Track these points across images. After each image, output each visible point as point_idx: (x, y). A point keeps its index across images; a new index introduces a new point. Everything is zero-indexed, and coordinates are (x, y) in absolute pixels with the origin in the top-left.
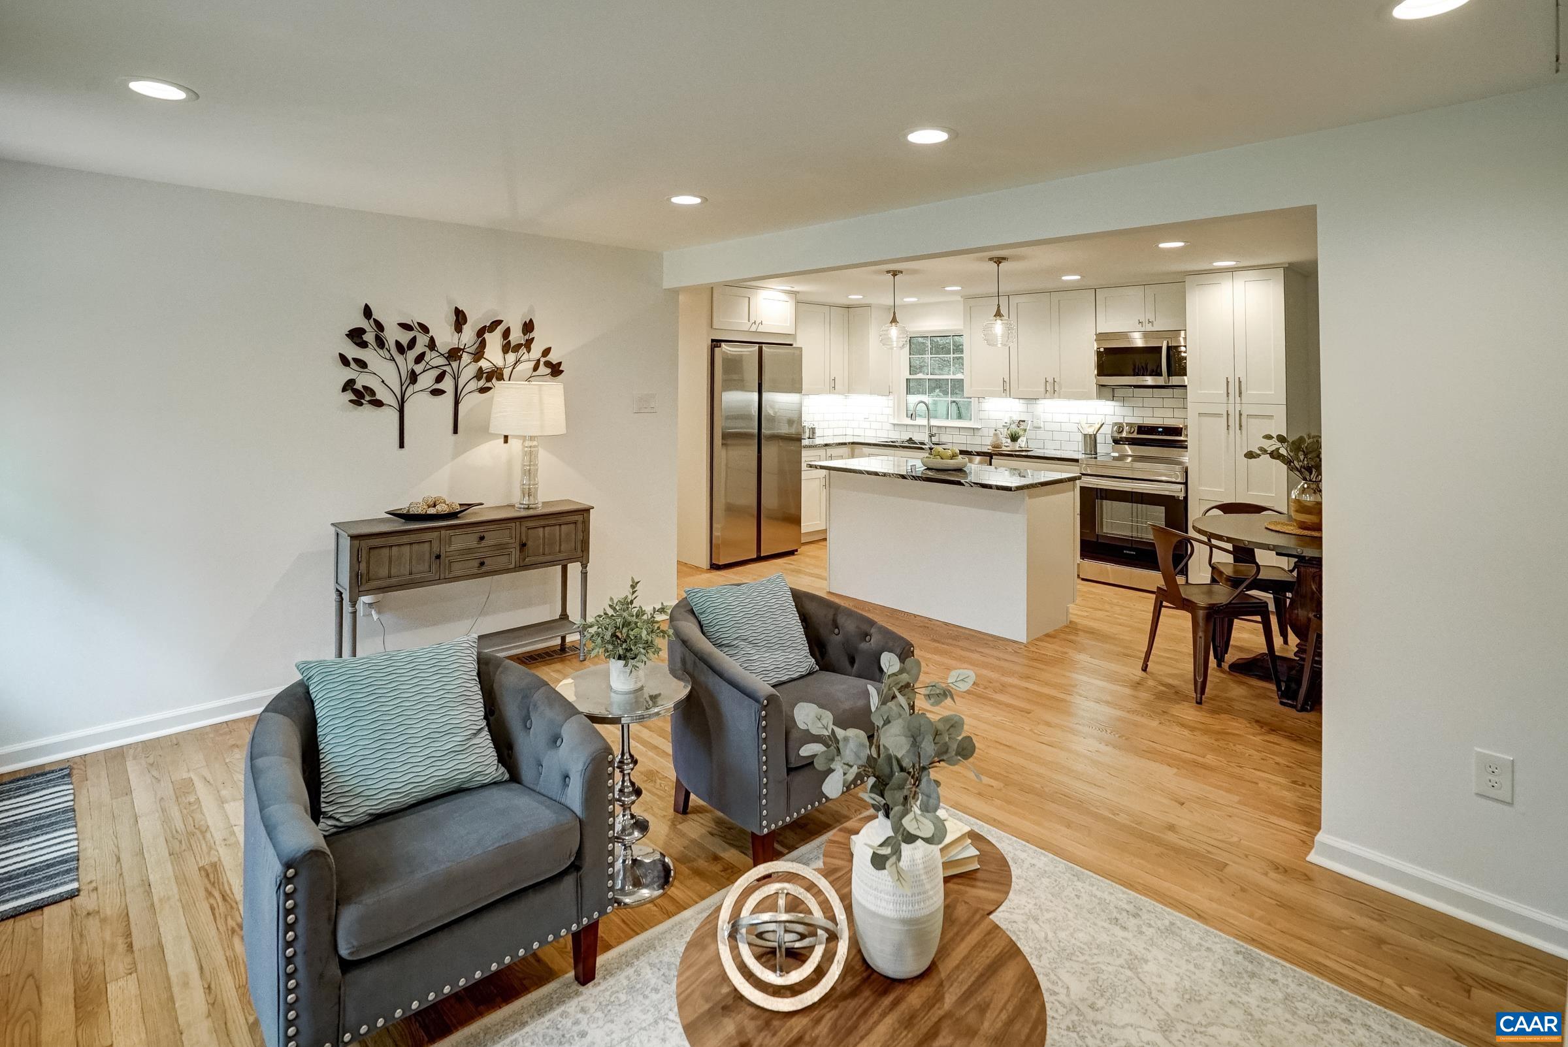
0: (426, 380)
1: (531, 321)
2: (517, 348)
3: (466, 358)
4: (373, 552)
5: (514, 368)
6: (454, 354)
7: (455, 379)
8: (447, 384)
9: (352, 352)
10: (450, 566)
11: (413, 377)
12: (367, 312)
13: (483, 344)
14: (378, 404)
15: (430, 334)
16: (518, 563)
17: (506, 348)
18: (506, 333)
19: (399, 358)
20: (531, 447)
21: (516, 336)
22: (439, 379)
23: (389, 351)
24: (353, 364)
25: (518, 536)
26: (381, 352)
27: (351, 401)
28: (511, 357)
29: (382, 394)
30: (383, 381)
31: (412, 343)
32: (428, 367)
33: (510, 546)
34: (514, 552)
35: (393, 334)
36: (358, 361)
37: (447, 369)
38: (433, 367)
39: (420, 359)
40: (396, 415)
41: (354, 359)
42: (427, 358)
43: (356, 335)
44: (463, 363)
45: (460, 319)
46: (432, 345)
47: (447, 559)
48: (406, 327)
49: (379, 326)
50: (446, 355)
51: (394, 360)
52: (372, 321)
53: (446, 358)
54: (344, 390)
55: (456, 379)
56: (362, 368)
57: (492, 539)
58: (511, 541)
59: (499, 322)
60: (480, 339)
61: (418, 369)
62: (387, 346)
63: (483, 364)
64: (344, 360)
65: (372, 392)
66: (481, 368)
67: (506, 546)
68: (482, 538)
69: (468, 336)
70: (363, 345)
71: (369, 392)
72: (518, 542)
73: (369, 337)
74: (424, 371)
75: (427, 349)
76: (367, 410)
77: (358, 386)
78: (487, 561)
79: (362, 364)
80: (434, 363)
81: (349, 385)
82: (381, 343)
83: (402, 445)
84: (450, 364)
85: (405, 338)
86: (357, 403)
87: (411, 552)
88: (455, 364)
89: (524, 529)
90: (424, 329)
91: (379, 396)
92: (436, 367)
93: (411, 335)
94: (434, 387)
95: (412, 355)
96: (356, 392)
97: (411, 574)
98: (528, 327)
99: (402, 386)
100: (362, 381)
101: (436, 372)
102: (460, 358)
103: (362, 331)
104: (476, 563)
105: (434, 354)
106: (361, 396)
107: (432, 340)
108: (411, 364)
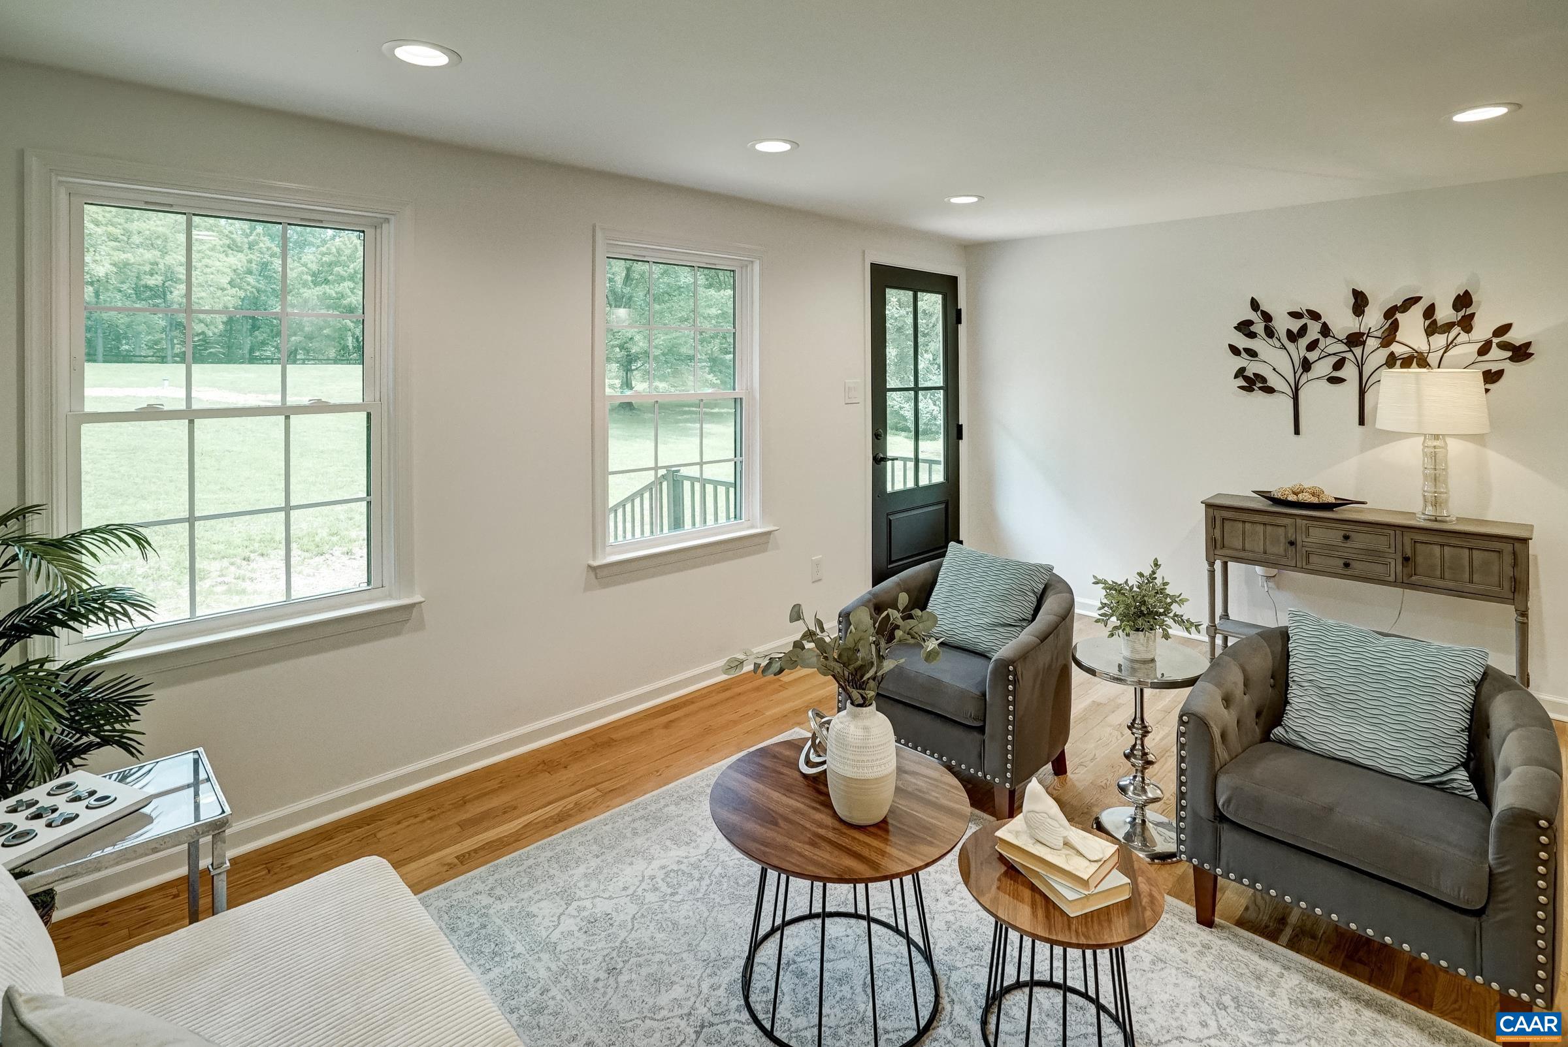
0: (1323, 368)
1: (1467, 293)
2: (1448, 327)
3: (1372, 343)
4: (1227, 524)
5: (1445, 352)
6: (1355, 340)
7: (1358, 366)
8: (1349, 372)
9: (1242, 342)
10: (1308, 557)
11: (1306, 365)
12: (1255, 305)
13: (1395, 326)
14: (1270, 390)
15: (1322, 321)
16: (1400, 575)
17: (1432, 329)
18: (1430, 312)
19: (1290, 346)
20: (1435, 447)
21: (1445, 313)
22: (1338, 365)
23: (1279, 340)
24: (1244, 354)
25: (1399, 547)
26: (1269, 340)
27: (1241, 388)
28: (1440, 340)
29: (1273, 381)
30: (1274, 369)
31: (1303, 330)
32: (1324, 354)
33: (1387, 555)
34: (1393, 564)
35: (1282, 324)
36: (1248, 351)
37: (1349, 355)
38: (1330, 355)
39: (1312, 346)
40: (1290, 403)
41: (1244, 349)
42: (1321, 345)
43: (1244, 327)
44: (1368, 350)
45: (1360, 302)
46: (1325, 331)
47: (1304, 549)
48: (1296, 315)
49: (1267, 317)
50: (1345, 341)
51: (1285, 349)
52: (1259, 313)
53: (1345, 344)
54: (1236, 377)
55: (1360, 367)
56: (1252, 356)
57: (1361, 540)
58: (1388, 550)
59: (1416, 300)
60: (1390, 321)
61: (1312, 356)
62: (1276, 335)
63: (1396, 348)
64: (1235, 350)
65: (1264, 380)
66: (1392, 354)
67: (1381, 555)
68: (1346, 538)
69: (1373, 319)
70: (1252, 335)
71: (1259, 379)
72: (1399, 554)
73: (1259, 328)
74: (1319, 359)
75: (1320, 336)
76: (1258, 396)
77: (1249, 373)
78: (1354, 564)
79: (1252, 353)
80: (1330, 350)
81: (1240, 373)
82: (1270, 332)
83: (1297, 431)
84: (1351, 351)
85: (1295, 325)
86: (1249, 389)
87: (1265, 532)
88: (1358, 351)
89: (1407, 541)
90: (1315, 316)
91: (1270, 383)
92: (1334, 354)
93: (1300, 323)
94: (1332, 375)
95: (1304, 342)
96: (1246, 379)
97: (1265, 553)
98: (1463, 301)
99: (1295, 373)
100: (1253, 368)
101: (1335, 359)
102: (1364, 343)
103: (1249, 323)
104: (1341, 563)
105: (1329, 340)
106: (1253, 383)
107: (1325, 325)
108: (1303, 352)
